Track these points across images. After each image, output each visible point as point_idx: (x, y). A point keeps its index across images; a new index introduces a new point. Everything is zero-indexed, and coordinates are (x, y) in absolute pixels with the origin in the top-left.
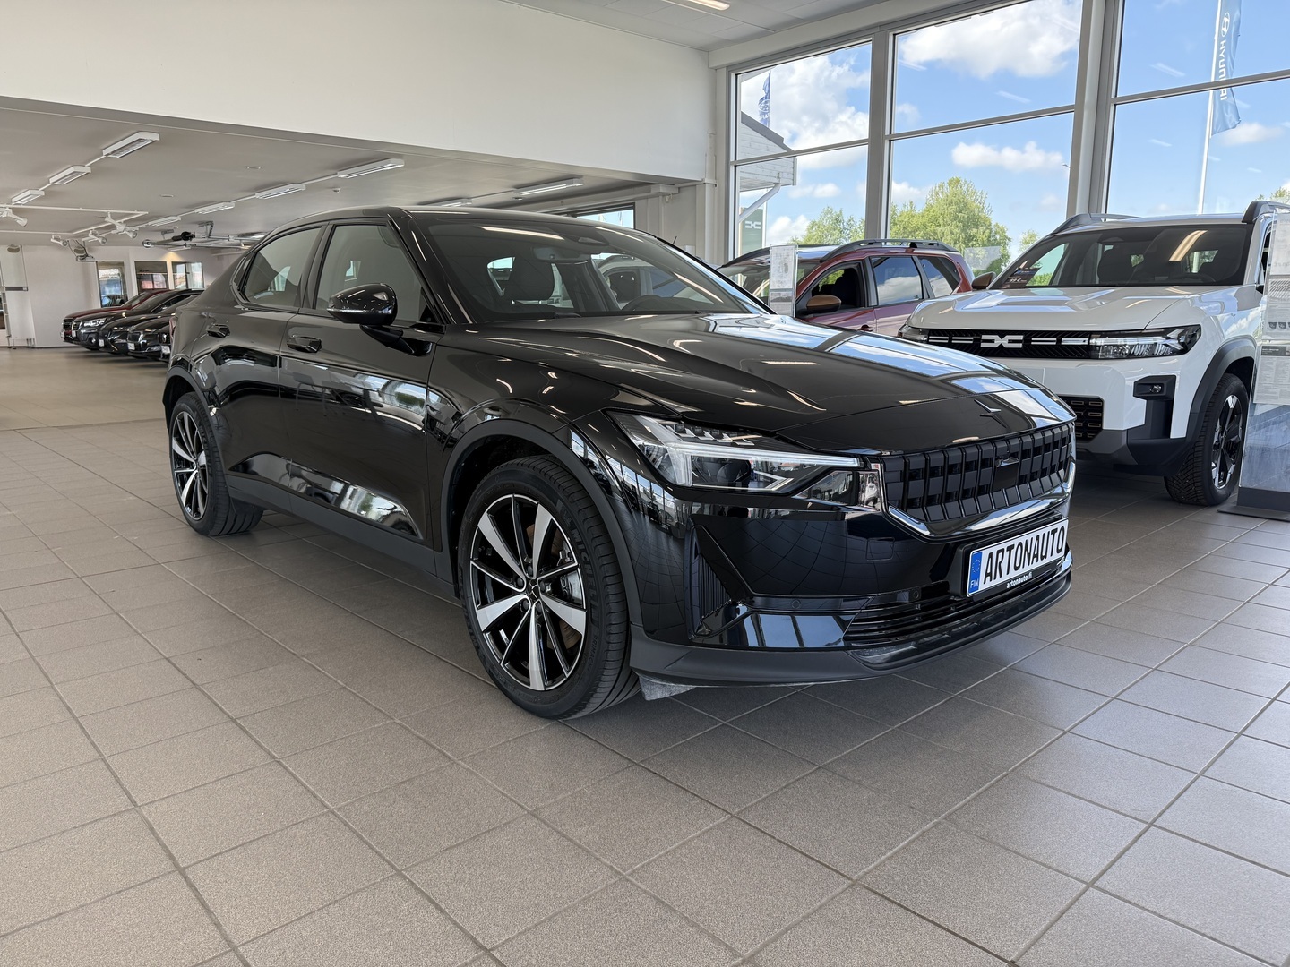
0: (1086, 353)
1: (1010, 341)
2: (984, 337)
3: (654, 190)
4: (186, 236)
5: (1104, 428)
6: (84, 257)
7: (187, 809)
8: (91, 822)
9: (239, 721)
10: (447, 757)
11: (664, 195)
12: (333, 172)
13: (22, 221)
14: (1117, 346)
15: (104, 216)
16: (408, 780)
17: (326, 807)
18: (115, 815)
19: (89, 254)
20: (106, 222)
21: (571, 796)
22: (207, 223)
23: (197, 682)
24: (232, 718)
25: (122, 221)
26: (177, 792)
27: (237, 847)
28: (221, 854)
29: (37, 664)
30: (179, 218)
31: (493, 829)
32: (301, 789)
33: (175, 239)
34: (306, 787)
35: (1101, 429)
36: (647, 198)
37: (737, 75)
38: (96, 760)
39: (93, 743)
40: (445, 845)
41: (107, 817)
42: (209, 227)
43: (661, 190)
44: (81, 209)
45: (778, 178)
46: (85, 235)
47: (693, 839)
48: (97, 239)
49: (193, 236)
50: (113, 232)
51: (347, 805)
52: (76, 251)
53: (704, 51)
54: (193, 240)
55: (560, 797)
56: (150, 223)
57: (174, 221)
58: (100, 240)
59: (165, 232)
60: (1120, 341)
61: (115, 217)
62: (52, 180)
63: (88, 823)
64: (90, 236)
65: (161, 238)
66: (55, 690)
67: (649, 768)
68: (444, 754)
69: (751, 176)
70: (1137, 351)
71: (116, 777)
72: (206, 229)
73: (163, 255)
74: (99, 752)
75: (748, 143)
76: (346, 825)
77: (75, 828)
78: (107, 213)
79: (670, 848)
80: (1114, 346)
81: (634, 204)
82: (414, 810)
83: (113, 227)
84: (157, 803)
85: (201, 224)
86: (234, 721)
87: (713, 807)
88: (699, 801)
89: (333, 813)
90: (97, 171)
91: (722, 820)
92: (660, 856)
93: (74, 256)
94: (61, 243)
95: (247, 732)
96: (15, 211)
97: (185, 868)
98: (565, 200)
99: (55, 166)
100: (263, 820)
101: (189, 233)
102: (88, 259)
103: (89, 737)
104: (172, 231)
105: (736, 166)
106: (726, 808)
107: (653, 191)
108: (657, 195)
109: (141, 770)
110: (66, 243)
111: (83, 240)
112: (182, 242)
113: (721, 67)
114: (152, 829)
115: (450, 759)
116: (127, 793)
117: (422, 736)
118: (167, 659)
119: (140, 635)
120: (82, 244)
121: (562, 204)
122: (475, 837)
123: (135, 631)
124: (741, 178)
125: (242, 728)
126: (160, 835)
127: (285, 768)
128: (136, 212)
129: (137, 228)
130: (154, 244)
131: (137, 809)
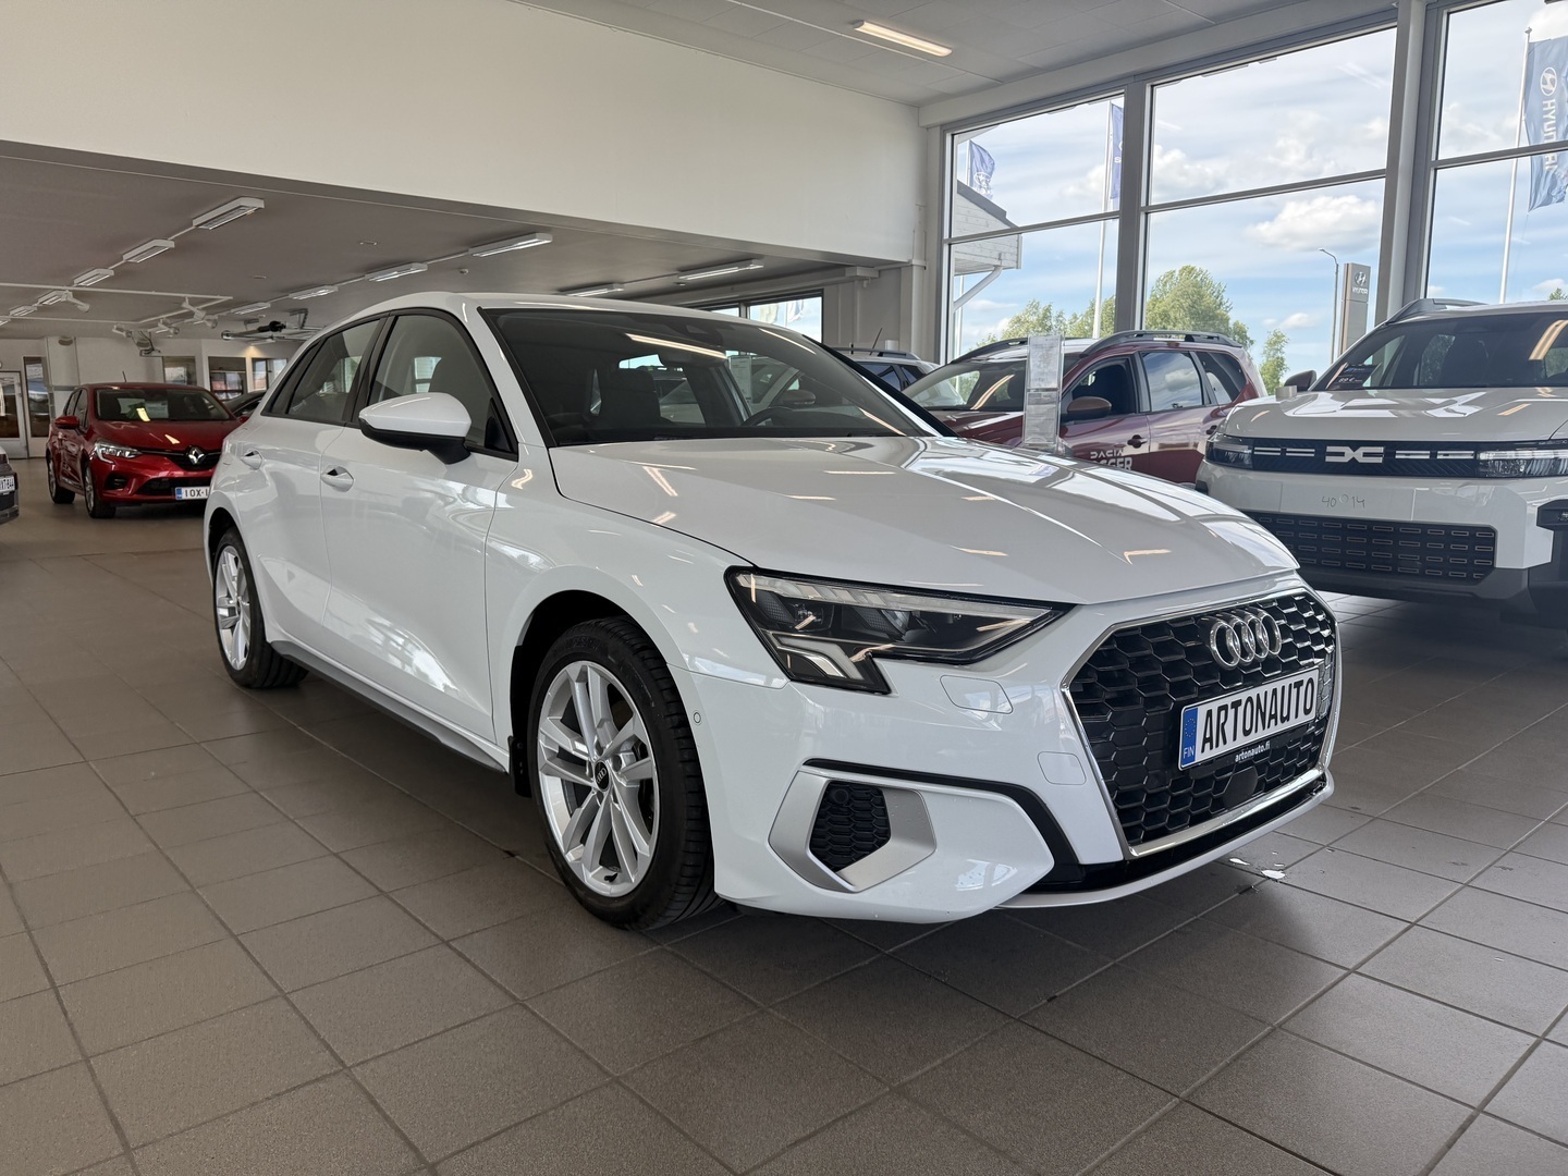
0: (1471, 470)
1: (1365, 455)
2: (1330, 449)
3: (849, 273)
4: (275, 327)
5: (1497, 566)
6: (149, 352)
7: (416, 1074)
8: (288, 1091)
9: (453, 944)
10: (751, 1002)
11: (862, 279)
12: (464, 248)
13: (85, 307)
14: (1508, 461)
15: (178, 302)
16: (709, 1036)
17: (607, 1073)
18: (317, 1080)
19: (156, 348)
20: (183, 309)
21: (942, 1065)
22: (300, 311)
23: (385, 889)
24: (443, 941)
25: (201, 307)
26: (395, 1047)
27: (499, 1133)
28: (478, 1143)
29: (168, 859)
30: (267, 305)
31: (851, 1113)
32: (564, 1046)
33: (262, 330)
34: (571, 1044)
35: (1492, 567)
36: (837, 283)
37: (953, 135)
38: (275, 997)
39: (265, 973)
40: (791, 1138)
41: (307, 1083)
42: (303, 315)
43: (858, 274)
44: (153, 293)
45: (1000, 259)
46: (154, 325)
47: (1138, 1135)
48: (167, 329)
49: (284, 327)
50: (187, 321)
51: (633, 1072)
52: (139, 344)
53: (915, 107)
54: (284, 331)
55: (928, 1068)
56: (232, 311)
57: (262, 309)
58: (172, 331)
59: (248, 321)
60: (1510, 455)
61: (194, 302)
62: (126, 257)
63: (284, 1093)
64: (160, 325)
65: (242, 329)
66: (197, 894)
67: (1036, 1025)
68: (746, 998)
69: (967, 257)
70: (1536, 468)
71: (307, 1023)
72: (299, 317)
73: (243, 349)
74: (277, 986)
75: (963, 218)
76: (642, 1101)
77: (268, 1099)
78: (184, 299)
79: (1112, 1149)
80: (1503, 460)
81: (822, 290)
82: (731, 1081)
83: (191, 314)
84: (372, 1064)
85: (294, 312)
86: (447, 943)
87: (1148, 1086)
88: (1125, 1076)
89: (620, 1084)
90: (182, 248)
91: (1169, 1106)
92: (1103, 1161)
93: (137, 350)
94: (124, 334)
95: (468, 961)
96: (77, 295)
97: (434, 1165)
98: (736, 286)
99: (133, 240)
100: (525, 1093)
101: (278, 323)
102: (154, 353)
103: (258, 964)
104: (256, 321)
105: (950, 245)
106: (1168, 1088)
107: (844, 275)
108: (853, 279)
109: (339, 1013)
110: (129, 334)
111: (149, 330)
112: (270, 333)
113: (935, 126)
114: (373, 1102)
115: (756, 1006)
116: (328, 1047)
117: (708, 970)
118: (335, 855)
119: (293, 822)
120: (148, 335)
121: (732, 291)
122: (829, 1125)
123: (286, 816)
124: (956, 260)
125: (460, 954)
126: (388, 1113)
127: (534, 1014)
128: (218, 297)
129: (216, 317)
130: (234, 335)
131: (346, 1071)
